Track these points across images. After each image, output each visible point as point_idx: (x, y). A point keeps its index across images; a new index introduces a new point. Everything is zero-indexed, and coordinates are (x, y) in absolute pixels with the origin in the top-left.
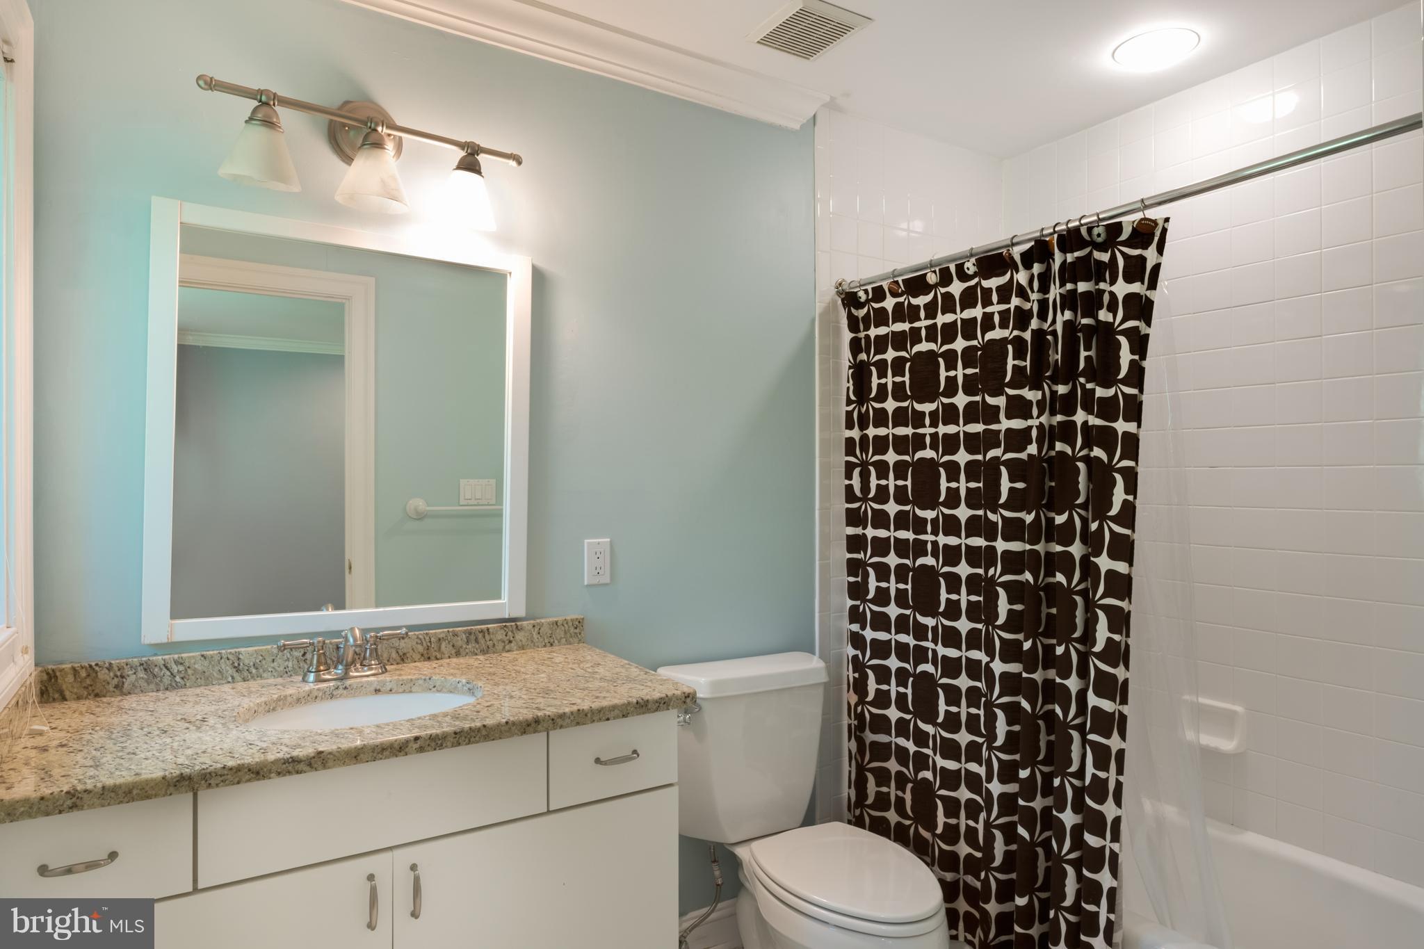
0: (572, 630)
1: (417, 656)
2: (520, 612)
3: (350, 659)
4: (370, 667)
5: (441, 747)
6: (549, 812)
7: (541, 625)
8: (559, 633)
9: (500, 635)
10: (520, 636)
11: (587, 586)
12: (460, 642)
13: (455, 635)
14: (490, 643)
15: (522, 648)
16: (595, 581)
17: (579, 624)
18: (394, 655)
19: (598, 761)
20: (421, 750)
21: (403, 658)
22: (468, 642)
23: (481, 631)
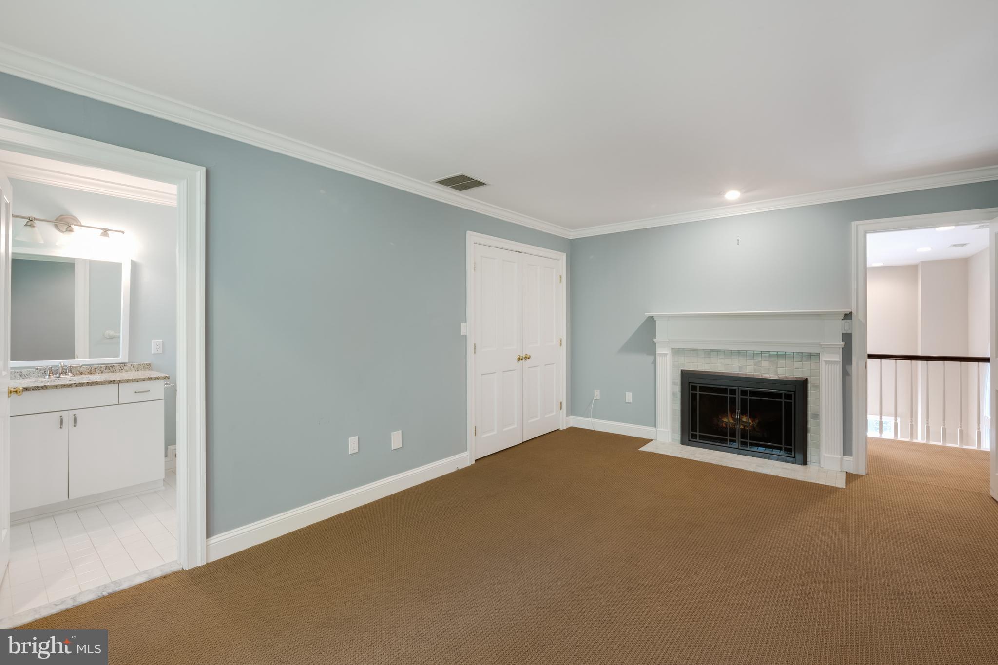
0: (146, 366)
1: (86, 373)
2: (126, 361)
3: (61, 372)
4: (68, 375)
5: (83, 386)
6: (119, 404)
7: (134, 365)
8: (141, 367)
9: (118, 367)
10: (125, 368)
11: (154, 354)
12: (102, 369)
13: (101, 367)
14: (115, 370)
15: (127, 371)
16: (157, 352)
17: (149, 365)
18: (78, 373)
19: (136, 392)
20: (76, 386)
21: (81, 373)
22: (106, 369)
23: (111, 366)
